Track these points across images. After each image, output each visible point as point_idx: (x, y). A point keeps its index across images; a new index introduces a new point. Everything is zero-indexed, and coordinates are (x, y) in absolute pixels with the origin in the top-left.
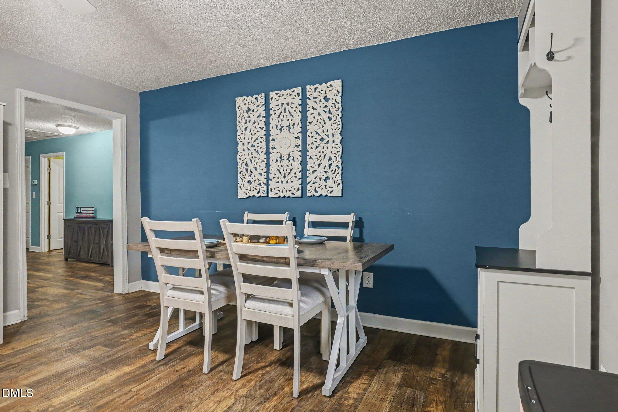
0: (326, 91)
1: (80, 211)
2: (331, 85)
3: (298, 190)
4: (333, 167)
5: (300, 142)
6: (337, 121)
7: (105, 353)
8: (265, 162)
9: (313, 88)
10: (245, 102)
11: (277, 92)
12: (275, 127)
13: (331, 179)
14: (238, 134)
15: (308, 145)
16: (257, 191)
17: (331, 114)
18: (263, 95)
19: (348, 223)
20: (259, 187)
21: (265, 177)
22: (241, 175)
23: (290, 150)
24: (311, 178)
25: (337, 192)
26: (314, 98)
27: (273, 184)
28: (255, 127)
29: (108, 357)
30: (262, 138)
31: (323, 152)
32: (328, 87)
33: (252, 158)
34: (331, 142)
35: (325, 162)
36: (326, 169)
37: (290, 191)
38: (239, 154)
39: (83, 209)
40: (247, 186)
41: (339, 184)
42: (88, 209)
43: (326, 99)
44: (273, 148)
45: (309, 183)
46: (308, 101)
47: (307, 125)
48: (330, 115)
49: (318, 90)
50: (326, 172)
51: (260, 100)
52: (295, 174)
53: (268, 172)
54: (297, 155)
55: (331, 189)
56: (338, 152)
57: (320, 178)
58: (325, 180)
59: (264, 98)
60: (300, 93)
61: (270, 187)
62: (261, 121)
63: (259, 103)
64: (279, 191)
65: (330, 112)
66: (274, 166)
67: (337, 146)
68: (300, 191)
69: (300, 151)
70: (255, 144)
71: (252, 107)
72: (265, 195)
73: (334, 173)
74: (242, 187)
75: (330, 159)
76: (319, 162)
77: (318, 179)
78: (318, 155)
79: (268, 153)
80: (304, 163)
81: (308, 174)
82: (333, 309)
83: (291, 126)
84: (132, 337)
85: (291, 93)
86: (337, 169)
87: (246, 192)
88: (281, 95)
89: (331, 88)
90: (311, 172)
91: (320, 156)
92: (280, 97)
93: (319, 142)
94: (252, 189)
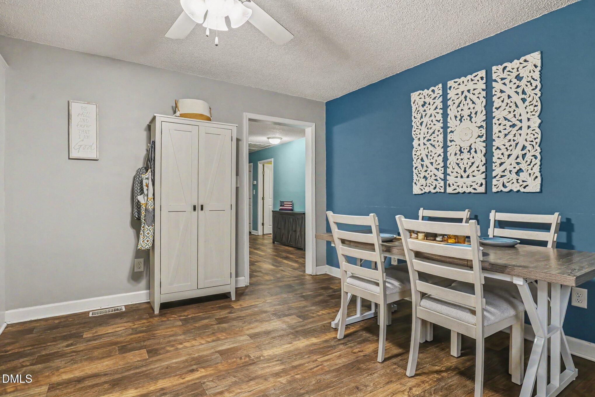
0: (518, 68)
1: (283, 205)
2: (525, 61)
3: (481, 185)
4: (528, 157)
5: (484, 131)
6: (534, 102)
7: (298, 322)
8: (442, 156)
9: (501, 67)
10: (421, 96)
11: (456, 80)
12: (453, 118)
13: (525, 171)
14: (413, 130)
15: (494, 133)
16: (433, 187)
17: (526, 94)
18: (440, 86)
19: (550, 225)
20: (435, 182)
21: (443, 172)
22: (417, 170)
23: (472, 141)
24: (497, 171)
25: (534, 186)
26: (502, 79)
27: (451, 179)
28: (432, 121)
29: (301, 326)
30: (439, 131)
31: (514, 140)
32: (521, 63)
33: (428, 152)
34: (525, 128)
35: (518, 151)
36: (518, 160)
37: (471, 186)
38: (414, 149)
39: (285, 203)
40: (423, 181)
41: (537, 177)
42: (288, 203)
43: (519, 78)
44: (451, 141)
45: (495, 177)
46: (494, 84)
47: (493, 111)
48: (524, 96)
49: (507, 69)
50: (518, 163)
51: (437, 91)
52: (478, 167)
53: (445, 167)
54: (481, 146)
55: (525, 184)
56: (535, 139)
57: (510, 171)
58: (517, 173)
59: (441, 89)
60: (484, 76)
61: (448, 182)
62: (438, 113)
63: (435, 95)
64: (458, 186)
65: (524, 92)
66: (452, 159)
67: (533, 132)
68: (484, 186)
69: (484, 142)
70: (432, 138)
71: (428, 100)
72: (442, 191)
73: (529, 165)
74: (417, 183)
75: (524, 148)
76: (509, 152)
77: (507, 173)
78: (508, 144)
79: (445, 147)
80: (488, 155)
81: (494, 166)
82: (528, 325)
83: (473, 115)
84: (318, 314)
85: (473, 78)
86: (534, 160)
87: (422, 188)
88: (461, 83)
89: (525, 64)
90: (498, 164)
91: (511, 146)
92: (459, 84)
93: (509, 129)
94: (428, 185)
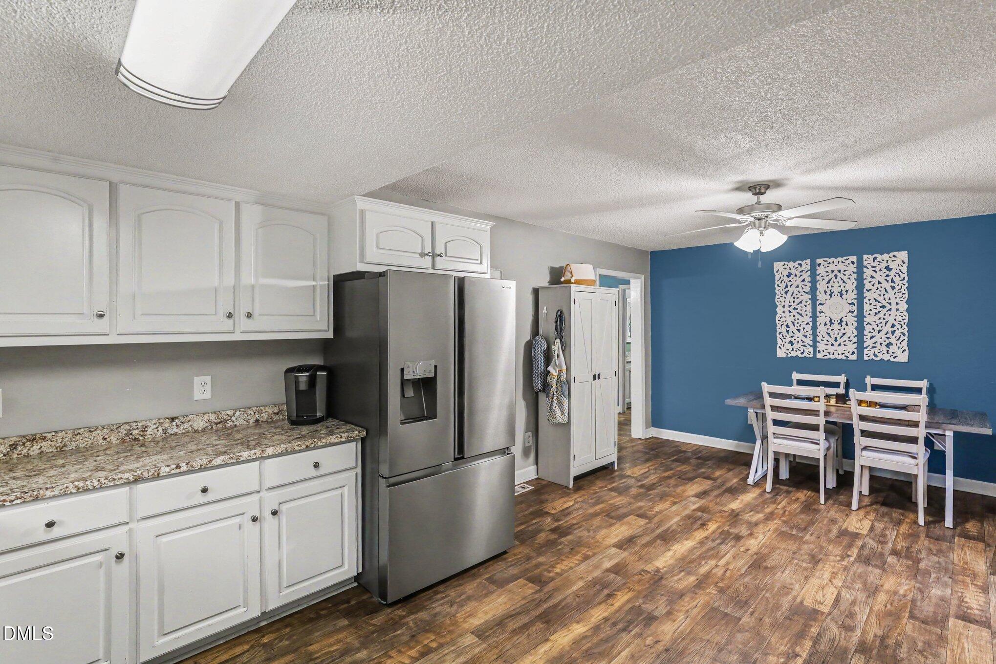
0: (887, 261)
2: (894, 256)
3: (853, 353)
4: (897, 334)
5: (855, 308)
6: (902, 290)
8: (811, 325)
9: (871, 257)
10: (785, 267)
11: (825, 259)
12: (823, 293)
13: (895, 345)
14: (777, 297)
15: (865, 311)
16: (800, 352)
17: (895, 283)
18: (808, 261)
19: (921, 389)
20: (802, 348)
21: (811, 338)
22: (781, 335)
23: (843, 315)
24: (868, 342)
25: (903, 358)
26: (873, 267)
27: (821, 346)
28: (799, 292)
30: (806, 302)
31: (884, 319)
32: (890, 257)
33: (795, 320)
34: (894, 310)
35: (888, 328)
36: (888, 335)
37: (843, 354)
38: (778, 316)
40: (789, 346)
41: (905, 350)
43: (888, 269)
44: (820, 312)
45: (866, 348)
46: (865, 270)
47: (864, 292)
48: (892, 284)
49: (878, 260)
50: (888, 338)
51: (804, 266)
52: (849, 338)
53: (815, 335)
54: (852, 320)
55: (894, 355)
56: (903, 320)
57: (881, 344)
58: (887, 346)
59: (809, 264)
60: (855, 261)
61: (818, 349)
62: (806, 286)
63: (803, 268)
64: (829, 353)
65: (893, 281)
66: (822, 330)
67: (902, 314)
68: (856, 355)
69: (855, 317)
70: (798, 307)
71: (793, 272)
72: (811, 355)
73: (898, 340)
74: (782, 347)
75: (893, 326)
76: (879, 328)
77: (878, 345)
78: (878, 322)
79: (814, 317)
80: (860, 328)
81: (865, 339)
83: (844, 292)
85: (844, 261)
86: (902, 336)
87: (788, 352)
88: (831, 263)
89: (894, 259)
90: (869, 337)
91: (881, 323)
92: (829, 263)
93: (879, 309)
94: (795, 349)
